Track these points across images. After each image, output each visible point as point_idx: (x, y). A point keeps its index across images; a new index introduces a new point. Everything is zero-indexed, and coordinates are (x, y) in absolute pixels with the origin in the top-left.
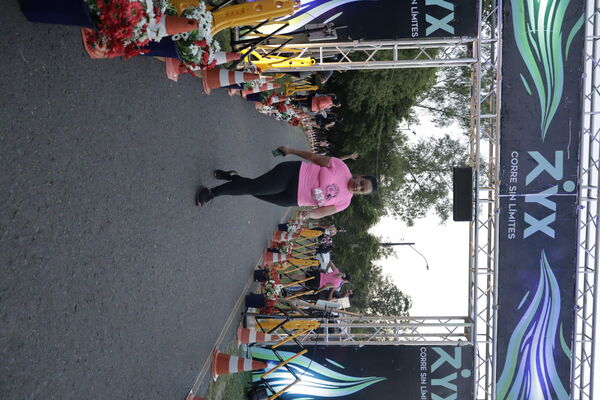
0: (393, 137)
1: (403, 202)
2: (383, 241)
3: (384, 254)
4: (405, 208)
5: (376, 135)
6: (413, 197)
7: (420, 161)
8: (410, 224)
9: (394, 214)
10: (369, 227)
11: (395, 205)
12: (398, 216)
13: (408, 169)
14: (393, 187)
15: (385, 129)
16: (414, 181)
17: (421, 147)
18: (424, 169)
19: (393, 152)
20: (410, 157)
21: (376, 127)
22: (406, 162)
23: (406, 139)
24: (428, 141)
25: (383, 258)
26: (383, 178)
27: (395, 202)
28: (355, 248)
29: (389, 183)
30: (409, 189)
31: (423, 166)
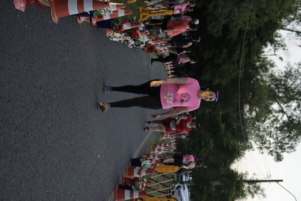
0: (258, 64)
1: (270, 134)
2: (249, 178)
3: (250, 192)
4: (272, 140)
5: (238, 62)
6: (281, 129)
7: (287, 89)
8: (279, 158)
9: (261, 148)
10: (232, 161)
11: (262, 137)
12: (265, 150)
13: (275, 98)
14: (258, 118)
15: (248, 56)
16: (282, 111)
17: (288, 74)
18: (292, 99)
19: (258, 80)
20: (276, 85)
21: (238, 52)
22: (272, 90)
23: (272, 65)
24: (296, 67)
25: (249, 197)
26: (247, 108)
27: (261, 134)
28: (217, 186)
29: (254, 114)
30: (276, 120)
31: (290, 95)
